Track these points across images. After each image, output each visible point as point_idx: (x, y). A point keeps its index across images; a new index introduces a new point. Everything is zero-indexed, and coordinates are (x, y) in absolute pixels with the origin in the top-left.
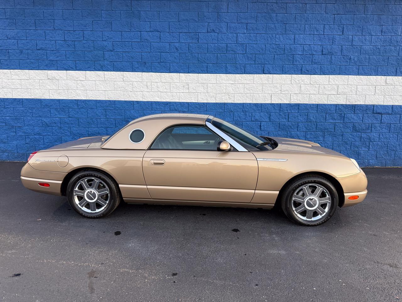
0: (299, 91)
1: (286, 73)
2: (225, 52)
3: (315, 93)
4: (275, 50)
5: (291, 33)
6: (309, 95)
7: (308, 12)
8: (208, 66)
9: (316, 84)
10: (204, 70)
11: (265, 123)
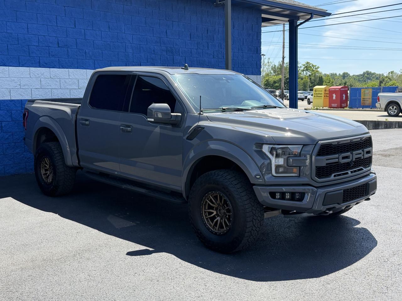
0: (40, 86)
1: (23, 66)
3: (57, 88)
4: (8, 40)
6: (51, 90)
9: (56, 78)
11: (7, 123)
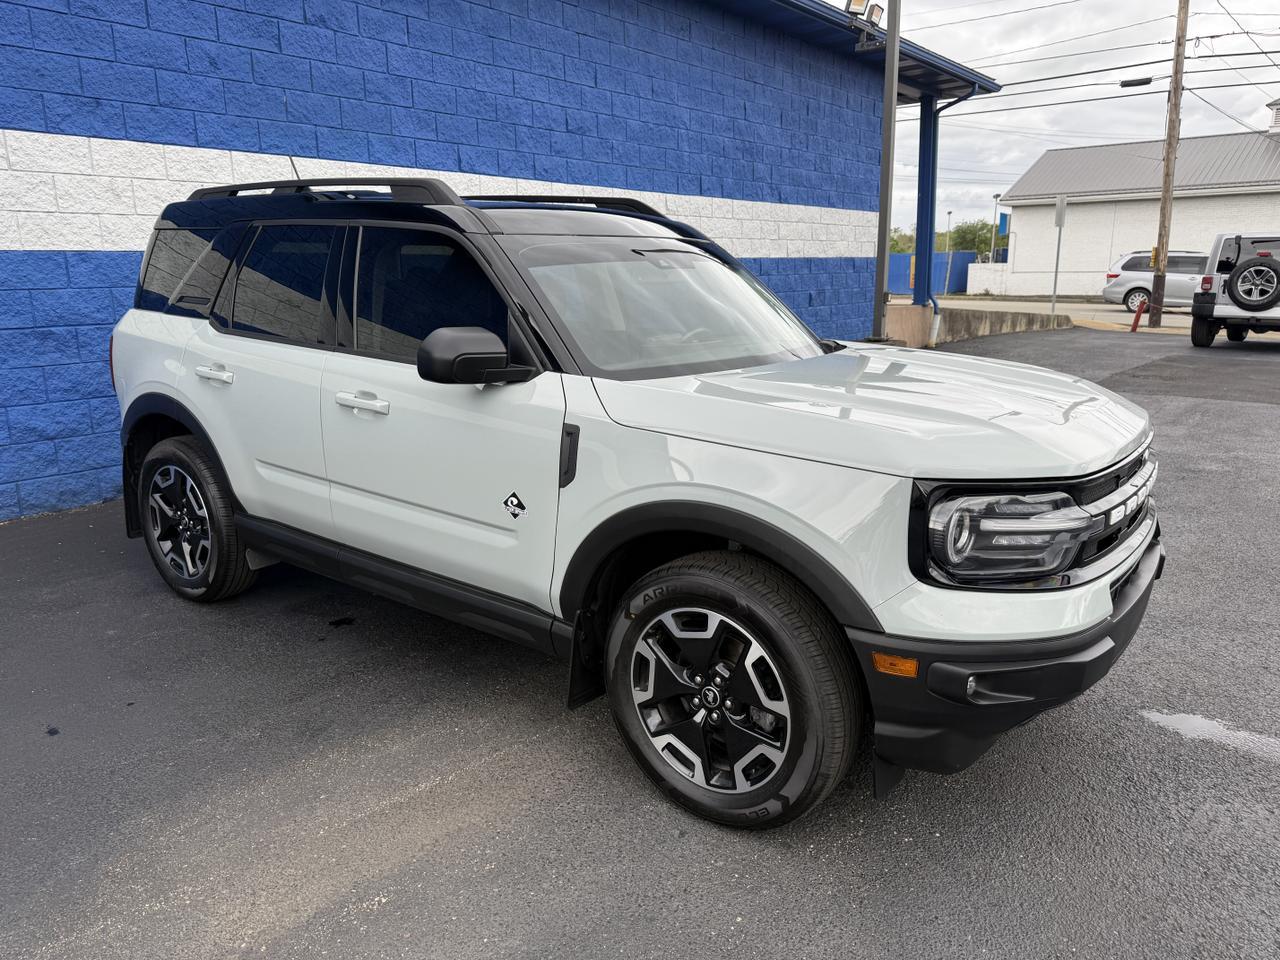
2: (361, 96)
4: (478, 108)
5: (505, 64)
7: (533, 16)
8: (319, 134)
10: (308, 147)
